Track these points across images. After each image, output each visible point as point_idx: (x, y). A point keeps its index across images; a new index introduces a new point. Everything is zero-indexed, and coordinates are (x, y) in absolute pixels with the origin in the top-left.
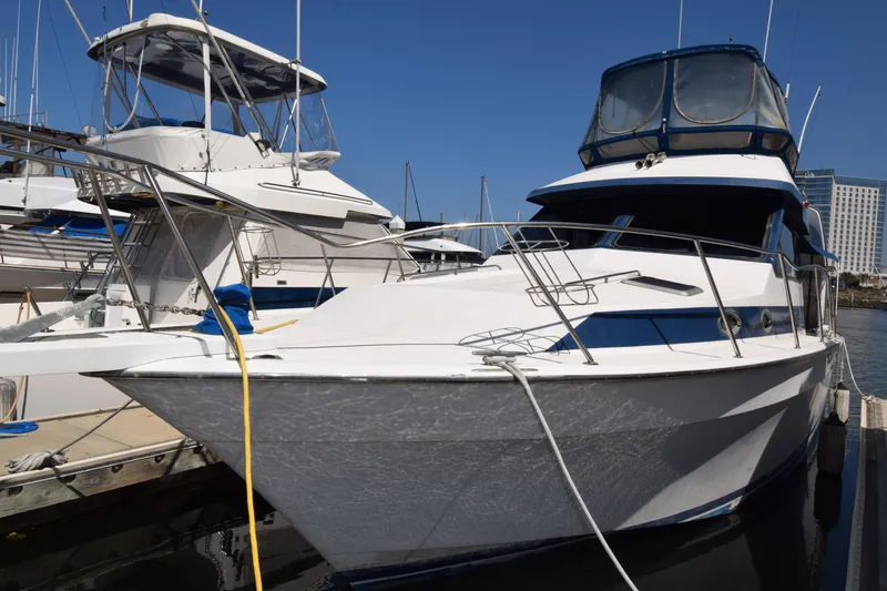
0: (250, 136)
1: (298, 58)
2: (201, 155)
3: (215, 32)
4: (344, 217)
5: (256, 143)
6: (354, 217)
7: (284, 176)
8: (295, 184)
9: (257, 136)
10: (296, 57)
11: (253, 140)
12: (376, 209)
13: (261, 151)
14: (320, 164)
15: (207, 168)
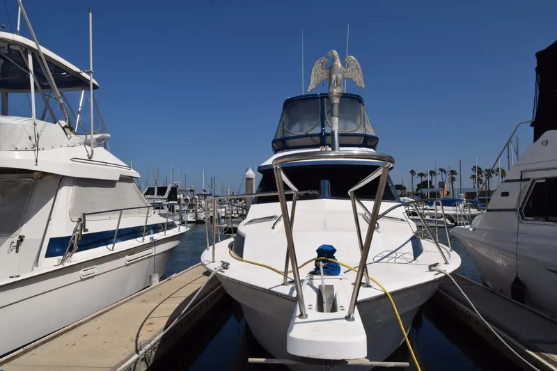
0: (59, 123)
1: (91, 70)
2: (30, 138)
3: (44, 50)
4: (118, 179)
5: (63, 128)
6: (124, 179)
7: (82, 152)
8: (90, 158)
9: (64, 123)
10: (89, 69)
11: (61, 126)
12: (133, 173)
13: (67, 134)
14: (100, 142)
15: (36, 148)
